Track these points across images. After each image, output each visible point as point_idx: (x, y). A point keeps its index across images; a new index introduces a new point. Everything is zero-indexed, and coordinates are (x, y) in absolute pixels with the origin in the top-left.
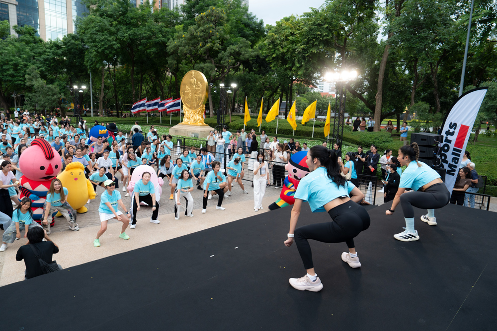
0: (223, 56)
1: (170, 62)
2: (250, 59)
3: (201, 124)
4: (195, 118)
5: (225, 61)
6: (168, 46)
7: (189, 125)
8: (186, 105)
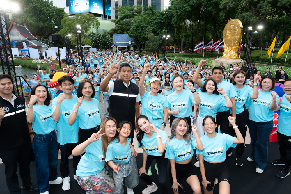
0: (262, 5)
1: (221, 15)
2: (286, 5)
3: (235, 57)
4: (231, 53)
5: (263, 9)
6: (220, 4)
7: (226, 58)
8: (226, 44)
